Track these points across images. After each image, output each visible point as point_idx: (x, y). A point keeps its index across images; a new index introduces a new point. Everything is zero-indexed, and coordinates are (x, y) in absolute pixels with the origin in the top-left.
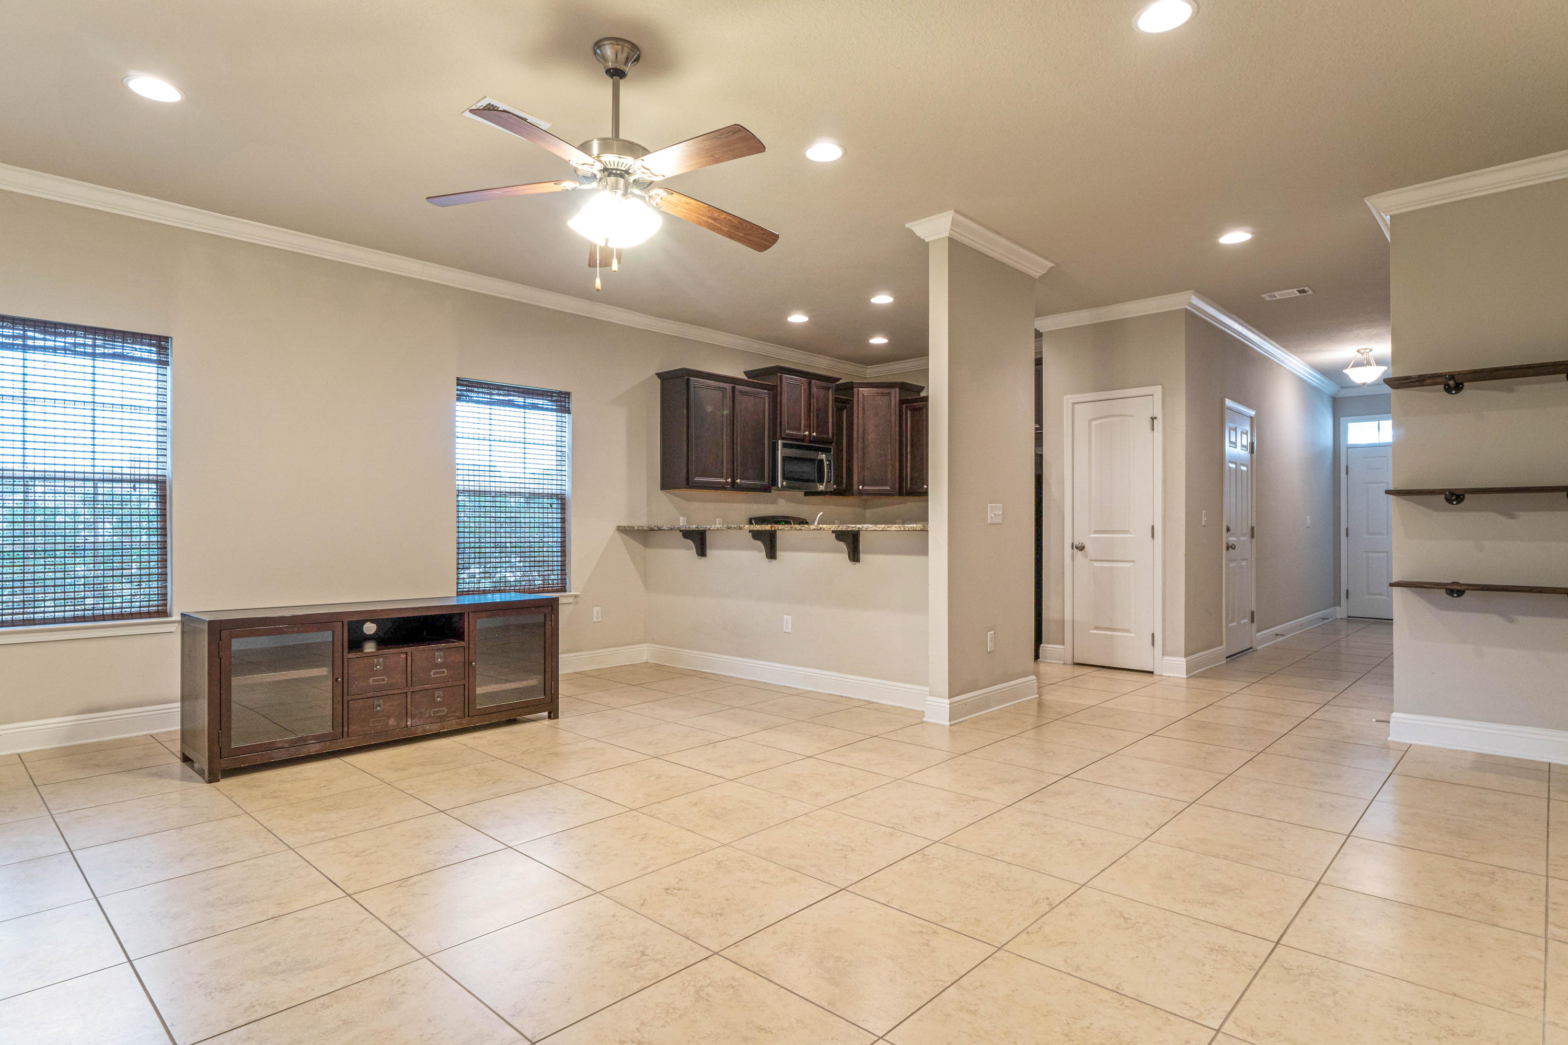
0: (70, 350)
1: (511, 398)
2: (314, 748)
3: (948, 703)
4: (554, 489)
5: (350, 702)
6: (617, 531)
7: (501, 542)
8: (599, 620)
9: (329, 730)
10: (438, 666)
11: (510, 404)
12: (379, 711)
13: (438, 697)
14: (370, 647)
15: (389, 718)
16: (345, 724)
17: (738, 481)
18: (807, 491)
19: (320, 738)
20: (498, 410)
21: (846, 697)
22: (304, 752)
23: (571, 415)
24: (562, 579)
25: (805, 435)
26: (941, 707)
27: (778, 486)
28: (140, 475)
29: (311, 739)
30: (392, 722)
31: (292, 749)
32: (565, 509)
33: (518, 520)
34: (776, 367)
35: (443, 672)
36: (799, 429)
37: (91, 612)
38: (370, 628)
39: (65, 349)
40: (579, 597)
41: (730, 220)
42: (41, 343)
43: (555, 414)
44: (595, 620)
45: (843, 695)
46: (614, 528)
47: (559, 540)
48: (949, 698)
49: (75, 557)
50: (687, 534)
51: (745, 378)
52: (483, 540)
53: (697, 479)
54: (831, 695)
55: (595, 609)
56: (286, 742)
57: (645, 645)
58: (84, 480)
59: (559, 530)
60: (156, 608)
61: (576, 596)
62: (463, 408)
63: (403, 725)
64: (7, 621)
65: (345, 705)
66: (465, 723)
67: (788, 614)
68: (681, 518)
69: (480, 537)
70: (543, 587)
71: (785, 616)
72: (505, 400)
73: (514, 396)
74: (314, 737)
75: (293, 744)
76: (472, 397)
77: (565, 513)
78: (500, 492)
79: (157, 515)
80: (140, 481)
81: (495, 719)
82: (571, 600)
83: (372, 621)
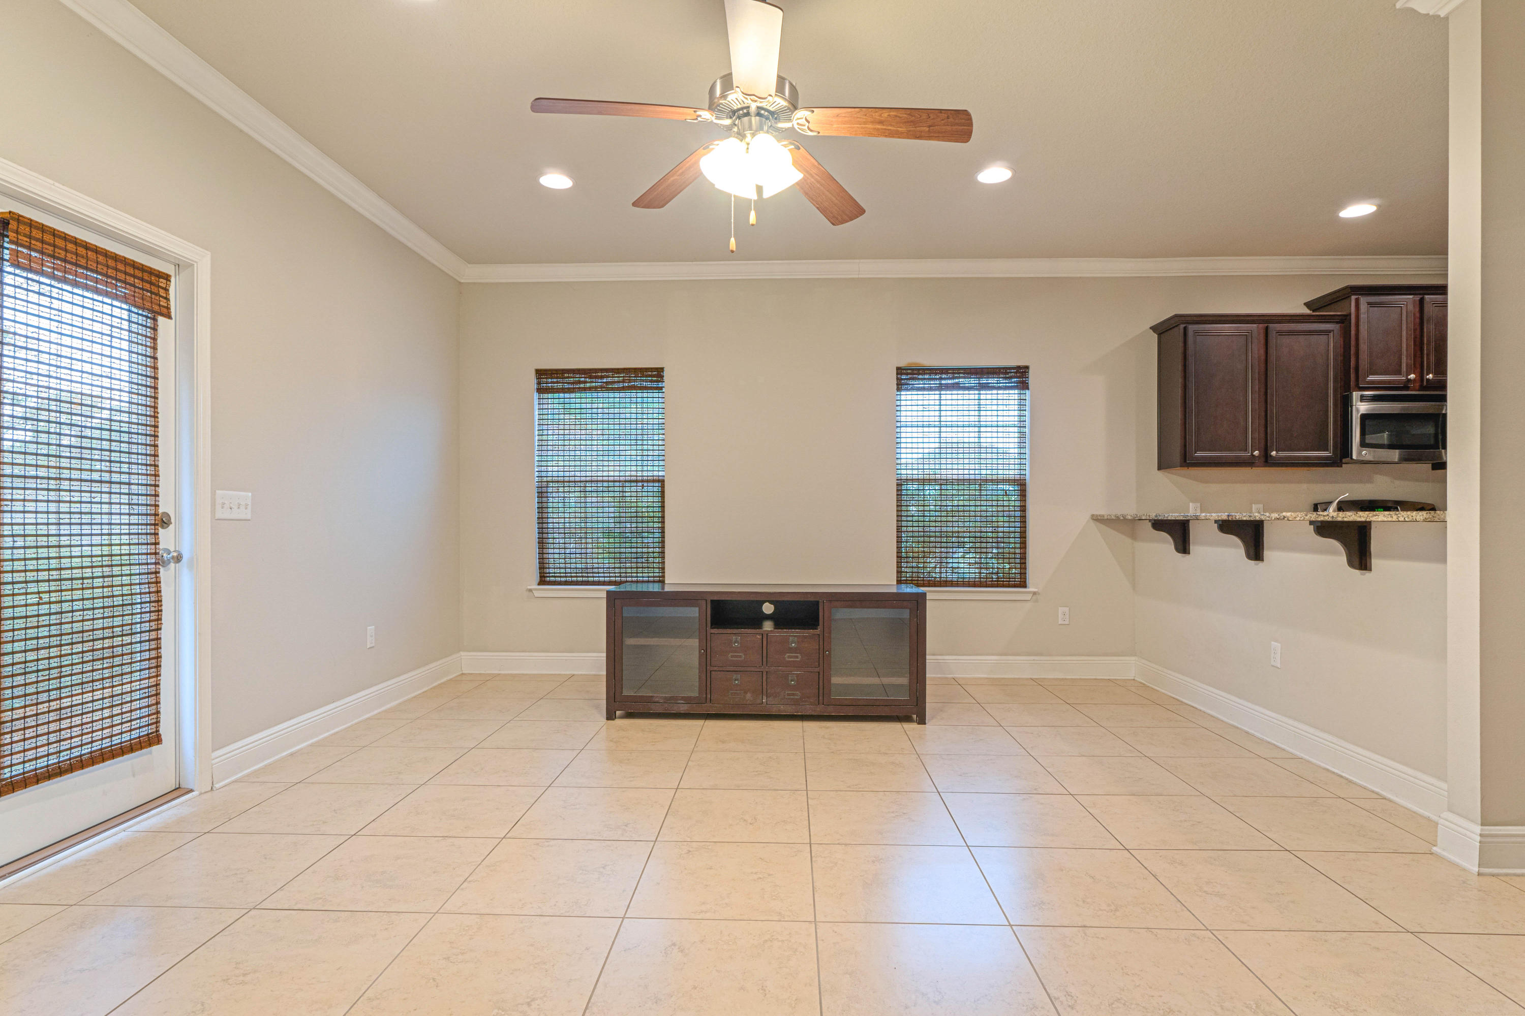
0: (605, 388)
1: (957, 380)
2: (684, 708)
3: (1479, 832)
4: (1012, 473)
5: (713, 673)
6: (1091, 521)
7: (947, 532)
8: (1067, 622)
9: (695, 694)
10: (791, 650)
11: (957, 387)
12: (737, 685)
13: (792, 681)
14: (768, 626)
15: (746, 693)
16: (708, 691)
17: (1274, 453)
18: (1434, 462)
19: (688, 700)
20: (947, 395)
21: (1347, 779)
22: (675, 709)
23: (1029, 391)
24: (1021, 573)
25: (1409, 380)
26: (1465, 835)
27: (1351, 458)
28: (648, 476)
29: (680, 700)
30: (749, 696)
31: (666, 705)
32: (1025, 496)
33: (967, 508)
34: (1347, 287)
35: (797, 657)
36: (1399, 372)
37: (619, 579)
38: (768, 608)
39: (601, 387)
40: (1039, 594)
41: (896, 116)
42: (588, 385)
43: (1016, 391)
44: (1060, 622)
45: (1344, 775)
46: (1088, 516)
47: (1018, 530)
48: (1482, 825)
49: (609, 538)
50: (1159, 525)
51: (1308, 311)
52: (927, 529)
53: (1198, 454)
54: (1328, 770)
55: (1061, 610)
56: (661, 697)
57: (1133, 658)
58: (614, 481)
59: (1018, 519)
60: (658, 579)
61: (1035, 593)
62: (907, 397)
63: (759, 701)
64: (569, 582)
65: (708, 674)
66: (819, 710)
67: (1276, 641)
68: (1191, 504)
69: (924, 526)
70: (998, 581)
71: (1273, 643)
72: (949, 384)
73: (959, 378)
74: (683, 698)
75: (668, 700)
76: (913, 384)
77: (1025, 500)
78: (947, 480)
79: (659, 507)
80: (648, 481)
81: (850, 712)
82: (1029, 597)
83: (771, 602)
